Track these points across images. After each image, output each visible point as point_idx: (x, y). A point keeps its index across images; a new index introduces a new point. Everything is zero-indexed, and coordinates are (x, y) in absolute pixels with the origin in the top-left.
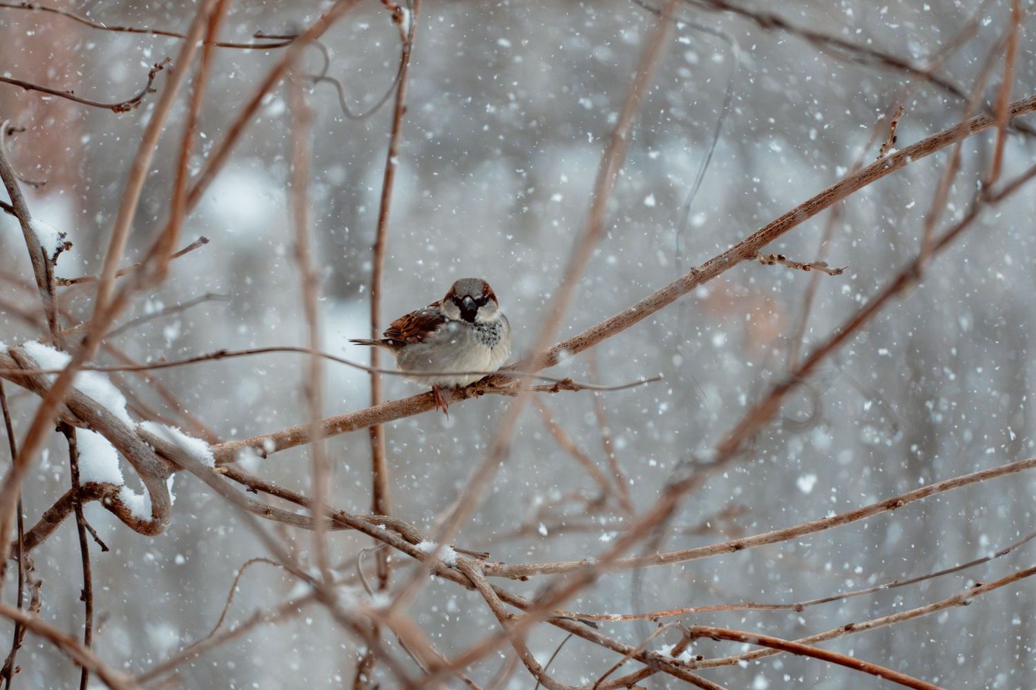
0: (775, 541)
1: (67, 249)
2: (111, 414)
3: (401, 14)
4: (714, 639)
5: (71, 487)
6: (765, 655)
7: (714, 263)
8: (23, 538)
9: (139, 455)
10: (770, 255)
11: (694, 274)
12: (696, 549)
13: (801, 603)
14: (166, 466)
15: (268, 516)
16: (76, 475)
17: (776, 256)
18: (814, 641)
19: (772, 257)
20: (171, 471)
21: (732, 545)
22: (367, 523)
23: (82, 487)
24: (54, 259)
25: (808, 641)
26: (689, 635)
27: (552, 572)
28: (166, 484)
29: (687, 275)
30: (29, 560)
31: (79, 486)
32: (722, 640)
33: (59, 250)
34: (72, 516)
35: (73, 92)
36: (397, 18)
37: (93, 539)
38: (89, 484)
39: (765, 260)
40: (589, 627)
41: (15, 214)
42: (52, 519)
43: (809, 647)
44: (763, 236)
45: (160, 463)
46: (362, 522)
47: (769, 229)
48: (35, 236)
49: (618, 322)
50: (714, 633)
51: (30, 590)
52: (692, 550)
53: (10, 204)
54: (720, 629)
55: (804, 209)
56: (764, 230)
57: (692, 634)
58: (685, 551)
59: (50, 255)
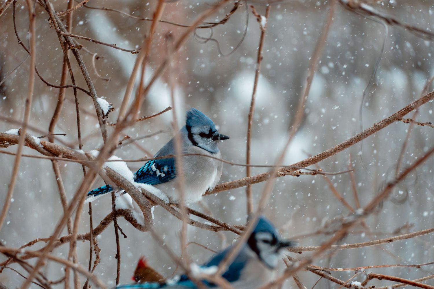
0: (407, 238)
1: (112, 111)
2: (127, 181)
3: (261, 18)
4: (379, 279)
5: (112, 211)
6: (401, 286)
7: (383, 122)
8: (92, 232)
9: (139, 198)
10: (407, 119)
11: (375, 126)
12: (373, 241)
13: (420, 265)
14: (151, 203)
15: (193, 225)
16: (114, 205)
17: (410, 120)
18: (422, 280)
19: (408, 120)
20: (152, 205)
21: (388, 240)
22: (235, 228)
23: (117, 211)
24: (107, 115)
25: (420, 280)
26: (369, 277)
27: (312, 250)
28: (150, 210)
29: (372, 127)
30: (95, 241)
31: (115, 210)
32: (382, 280)
33: (109, 111)
34: (112, 223)
35: (116, 45)
36: (259, 20)
37: (121, 233)
38: (119, 209)
39: (405, 121)
40: (327, 273)
41: (91, 96)
42: (104, 224)
43: (419, 283)
44: (404, 111)
45: (148, 202)
46: (233, 227)
47: (407, 108)
48: (99, 105)
49: (342, 146)
50: (379, 277)
51: (96, 253)
52: (371, 241)
53: (89, 91)
54: (381, 275)
55: (422, 100)
56: (405, 108)
57: (370, 277)
58: (368, 242)
59: (105, 113)
